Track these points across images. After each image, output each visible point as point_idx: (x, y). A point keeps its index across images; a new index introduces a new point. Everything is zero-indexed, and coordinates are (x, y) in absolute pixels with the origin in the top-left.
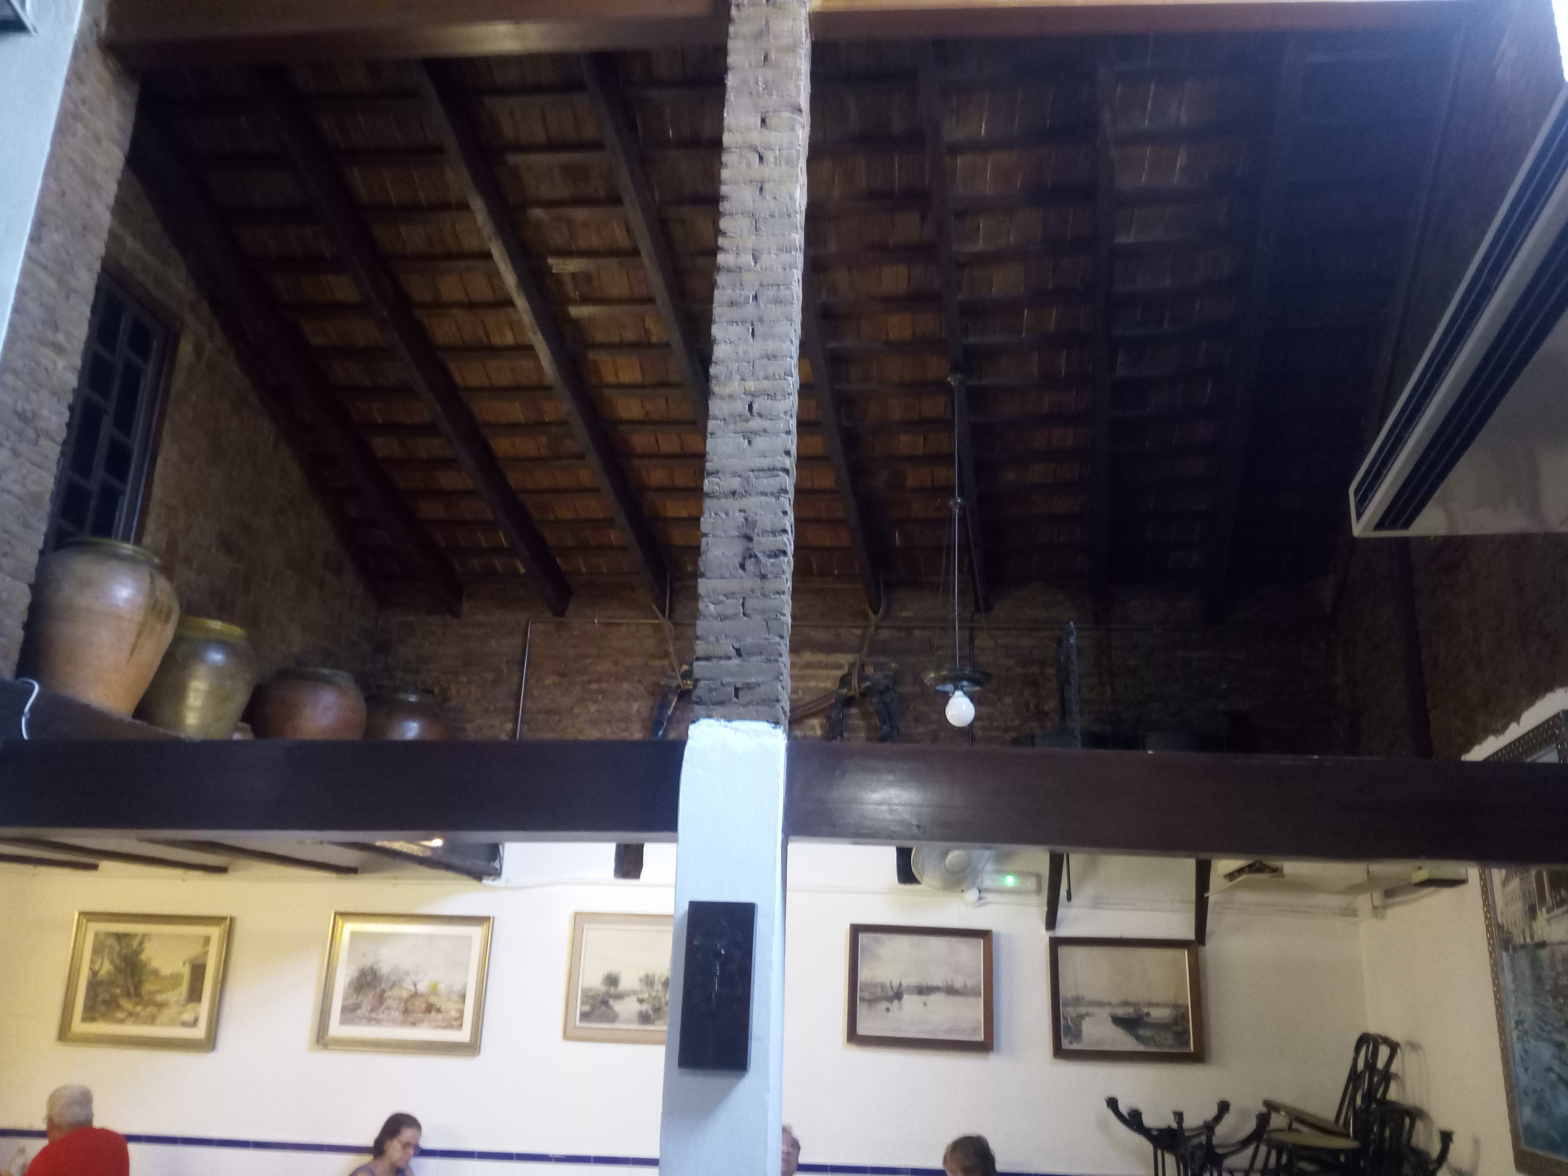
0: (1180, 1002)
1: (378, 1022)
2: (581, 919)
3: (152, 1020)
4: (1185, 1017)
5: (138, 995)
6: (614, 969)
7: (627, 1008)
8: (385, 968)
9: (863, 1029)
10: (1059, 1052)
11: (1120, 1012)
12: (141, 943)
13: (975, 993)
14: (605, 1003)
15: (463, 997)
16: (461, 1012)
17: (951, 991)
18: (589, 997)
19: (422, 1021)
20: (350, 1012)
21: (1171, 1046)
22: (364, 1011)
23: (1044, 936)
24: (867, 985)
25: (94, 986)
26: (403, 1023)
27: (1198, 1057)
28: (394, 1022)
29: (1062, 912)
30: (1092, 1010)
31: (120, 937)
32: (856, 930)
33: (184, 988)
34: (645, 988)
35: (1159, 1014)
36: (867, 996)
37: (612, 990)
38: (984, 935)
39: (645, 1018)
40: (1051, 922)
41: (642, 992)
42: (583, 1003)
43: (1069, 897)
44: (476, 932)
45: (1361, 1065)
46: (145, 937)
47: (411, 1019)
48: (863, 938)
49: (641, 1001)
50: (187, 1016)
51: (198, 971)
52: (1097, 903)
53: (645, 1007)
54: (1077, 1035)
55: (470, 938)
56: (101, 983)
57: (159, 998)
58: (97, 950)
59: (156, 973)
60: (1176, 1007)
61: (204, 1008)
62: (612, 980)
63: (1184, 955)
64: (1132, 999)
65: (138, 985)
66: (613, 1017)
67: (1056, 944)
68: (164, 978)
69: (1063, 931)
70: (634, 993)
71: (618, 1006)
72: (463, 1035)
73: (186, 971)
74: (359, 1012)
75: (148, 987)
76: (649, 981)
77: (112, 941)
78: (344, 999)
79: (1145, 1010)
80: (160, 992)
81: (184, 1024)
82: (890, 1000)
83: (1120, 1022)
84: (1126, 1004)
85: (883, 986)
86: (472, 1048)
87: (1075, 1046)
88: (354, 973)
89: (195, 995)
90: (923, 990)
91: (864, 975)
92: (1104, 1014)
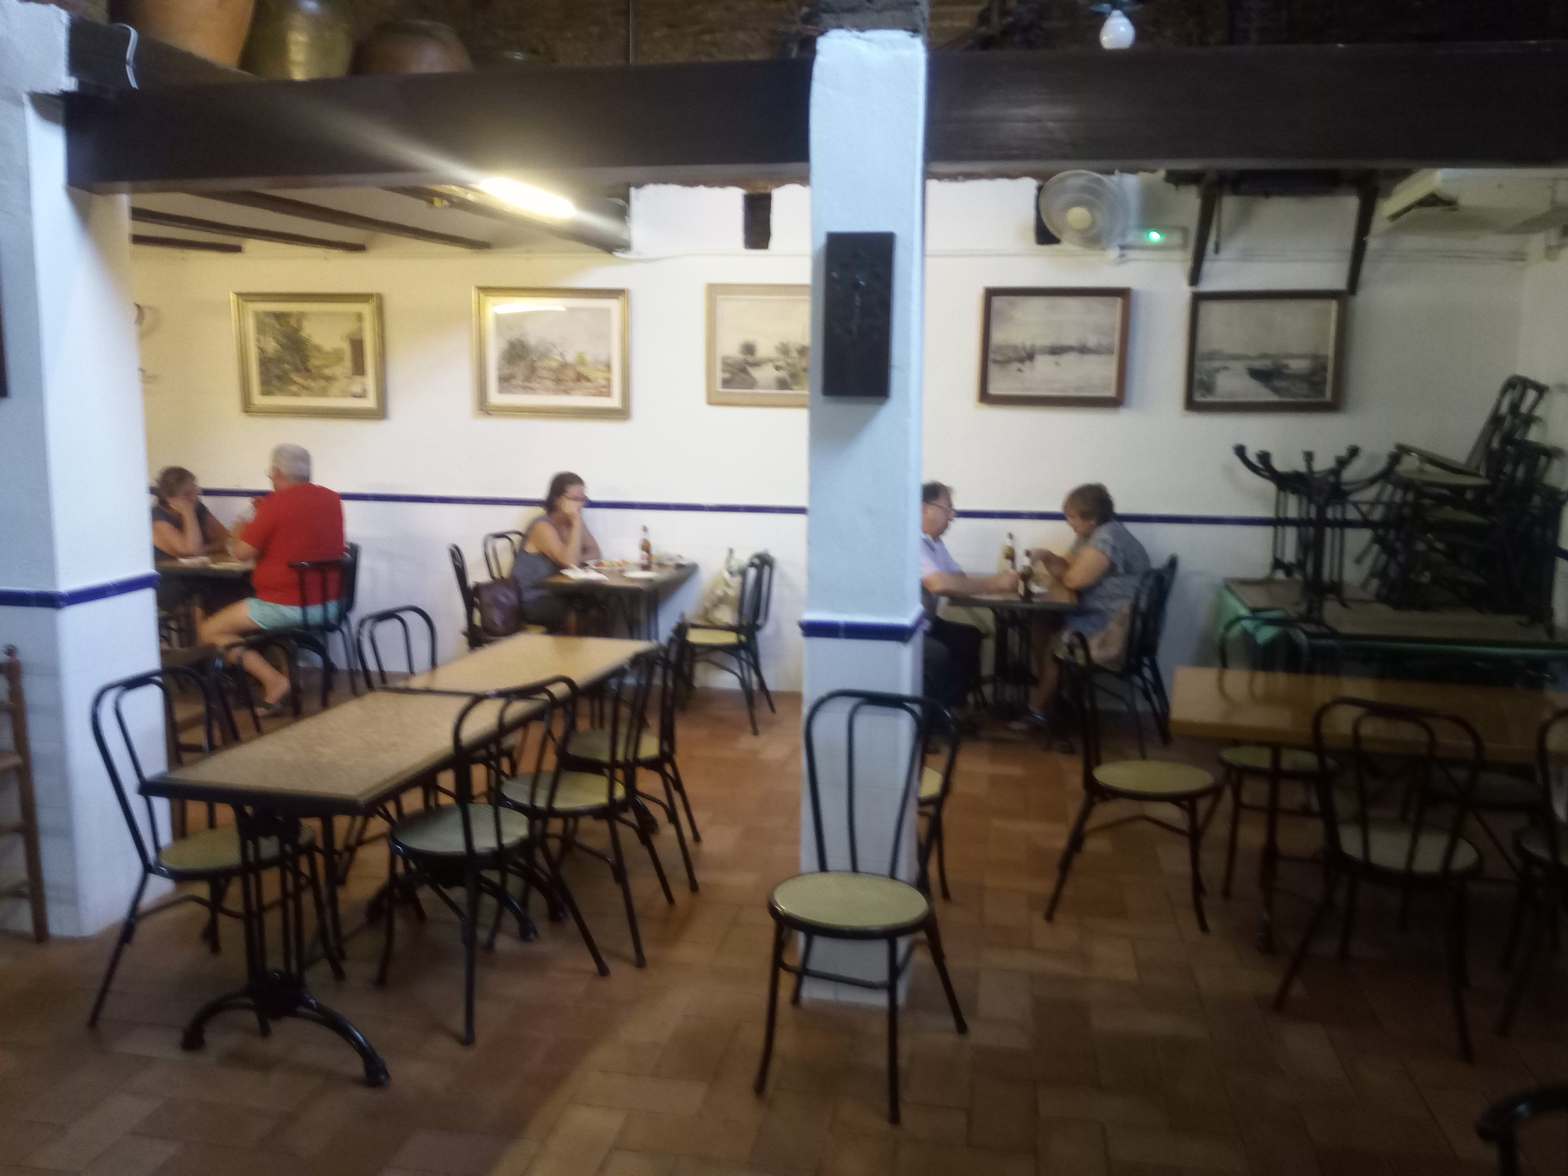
0: (1322, 352)
1: (532, 390)
2: (715, 291)
3: (324, 393)
4: (1324, 368)
5: (307, 370)
6: (749, 338)
7: (765, 375)
8: (532, 340)
9: (995, 389)
10: (1192, 405)
11: (1258, 364)
12: (299, 321)
13: (1109, 351)
14: (744, 370)
15: (608, 367)
16: (609, 380)
17: (1083, 350)
18: (728, 365)
19: (572, 389)
20: (505, 381)
21: (1307, 396)
22: (517, 382)
23: (1185, 291)
24: (1001, 348)
25: (265, 362)
26: (557, 392)
27: (1333, 406)
28: (548, 391)
29: (1208, 267)
30: (1228, 364)
31: (279, 317)
32: (991, 294)
33: (348, 363)
34: (781, 357)
35: (1298, 365)
36: (999, 358)
37: (750, 359)
38: (1123, 293)
39: (782, 384)
40: (1195, 278)
41: (778, 360)
42: (723, 371)
43: (1217, 250)
44: (613, 305)
45: (1504, 408)
46: (302, 316)
47: (562, 387)
48: (997, 301)
49: (778, 368)
50: (356, 388)
51: (357, 346)
52: (1247, 256)
53: (782, 374)
54: (1209, 388)
55: (607, 311)
56: (270, 360)
57: (327, 372)
58: (261, 329)
59: (318, 349)
60: (1315, 357)
61: (370, 380)
62: (749, 349)
63: (1333, 306)
64: (1273, 351)
65: (304, 359)
66: (751, 384)
67: (1198, 299)
68: (328, 353)
69: (1206, 286)
70: (770, 360)
71: (756, 373)
72: (614, 402)
73: (346, 347)
74: (514, 382)
75: (315, 362)
76: (784, 350)
77: (273, 322)
78: (499, 369)
79: (1285, 362)
80: (327, 366)
81: (355, 396)
82: (1022, 360)
83: (1257, 374)
84: (1265, 356)
85: (1015, 348)
86: (622, 413)
87: (1209, 399)
88: (504, 345)
89: (359, 369)
90: (1056, 351)
91: (998, 337)
92: (1240, 367)
